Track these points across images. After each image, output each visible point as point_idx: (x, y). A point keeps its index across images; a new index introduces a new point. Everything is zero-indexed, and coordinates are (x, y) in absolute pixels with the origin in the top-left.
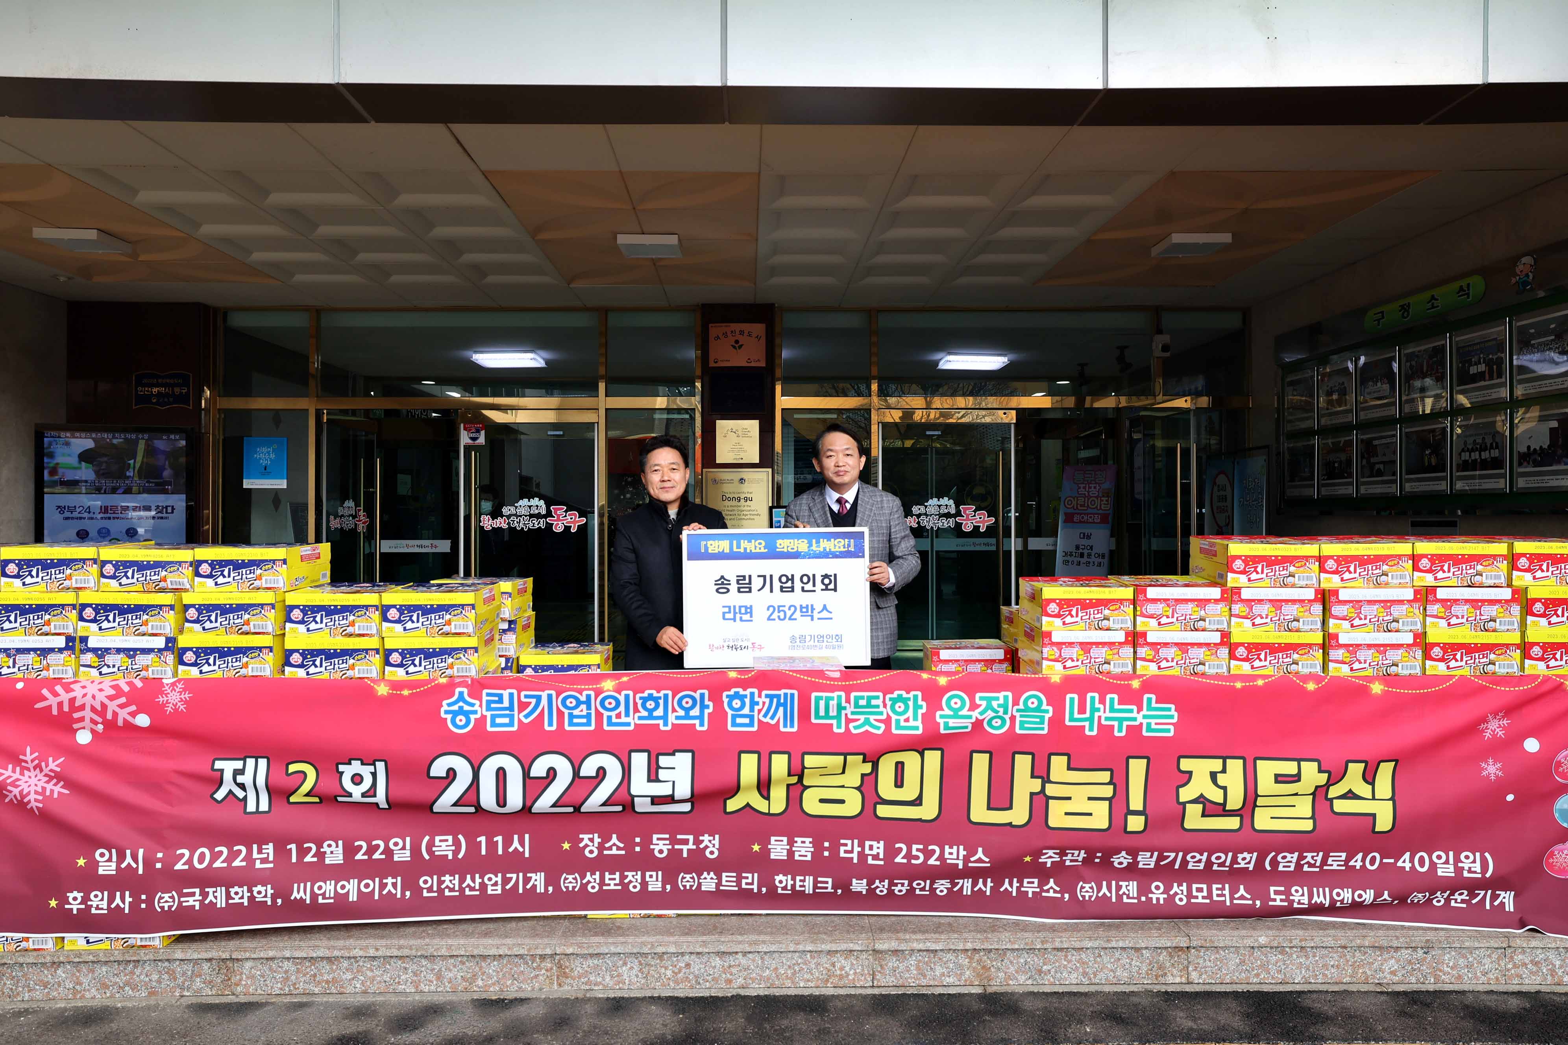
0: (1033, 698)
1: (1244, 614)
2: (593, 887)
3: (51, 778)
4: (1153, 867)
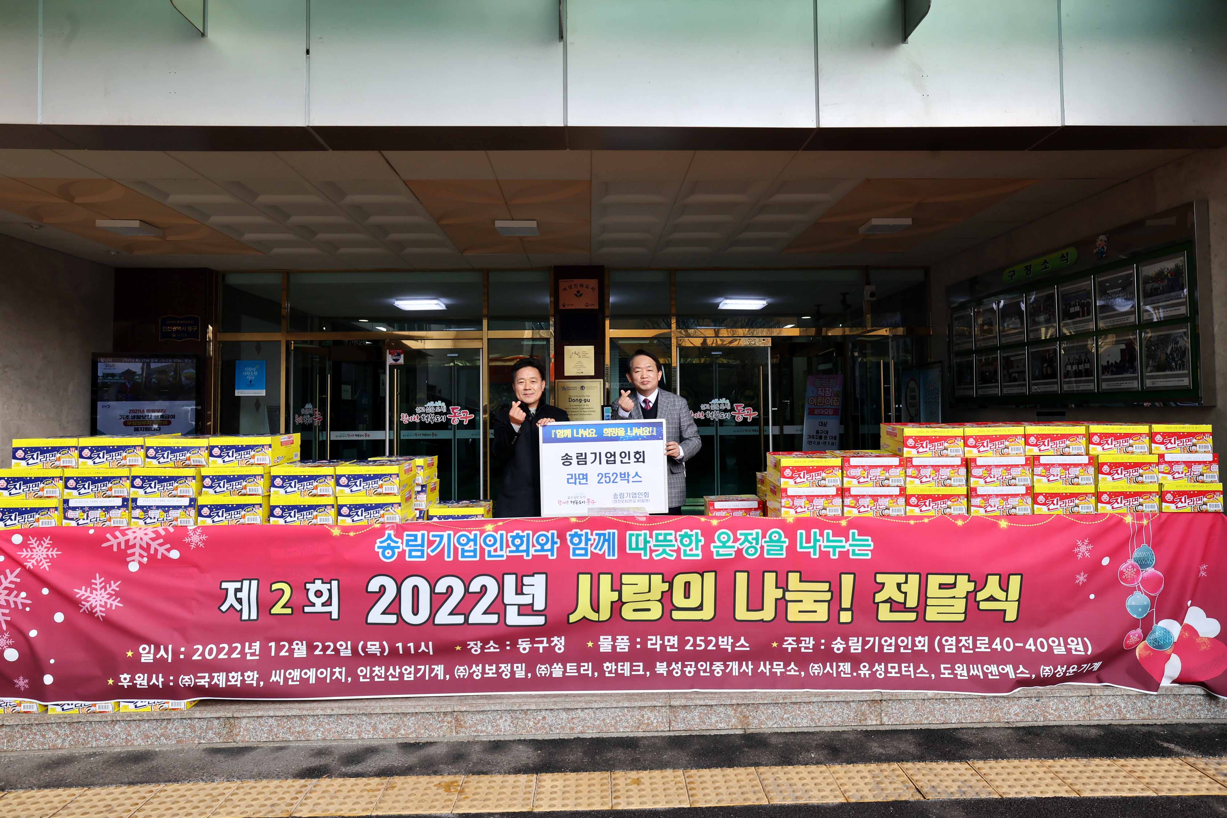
0: (775, 533)
1: (915, 475)
3: (111, 595)
4: (860, 651)
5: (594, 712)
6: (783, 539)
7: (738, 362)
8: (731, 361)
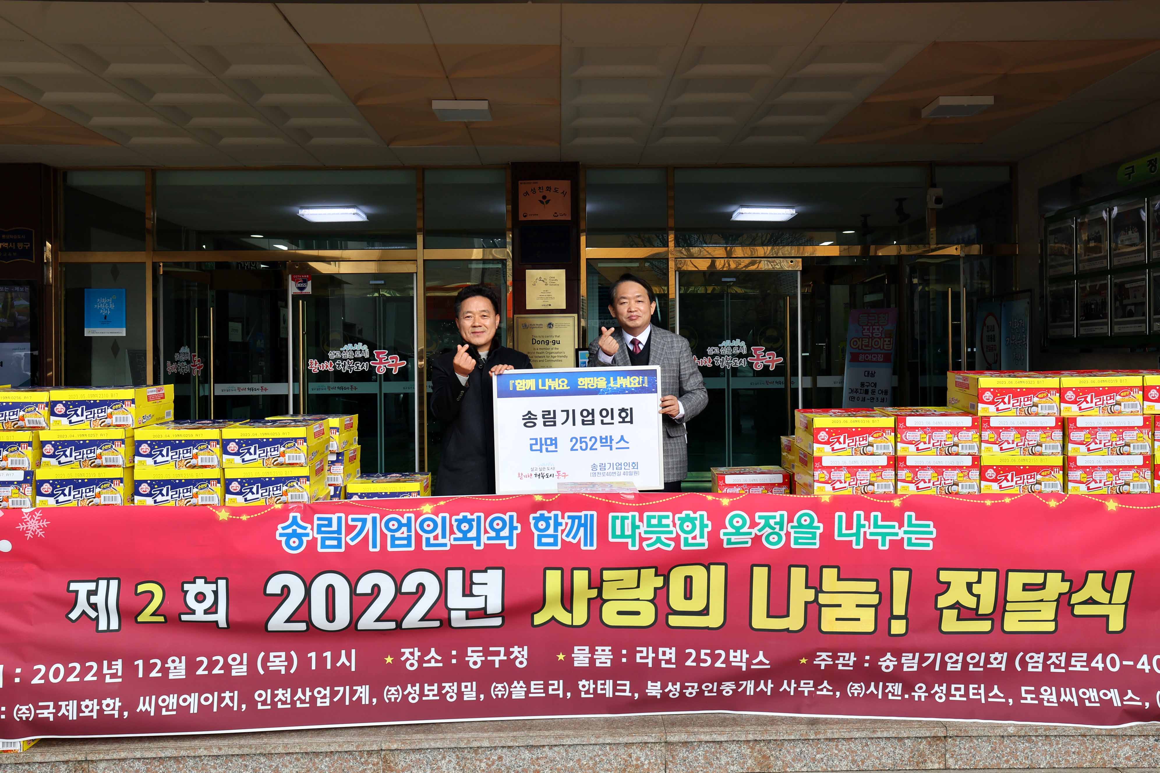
0: (806, 516)
1: (993, 440)
2: (414, 698)
4: (915, 669)
5: (566, 751)
6: (816, 524)
7: (757, 292)
8: (748, 291)
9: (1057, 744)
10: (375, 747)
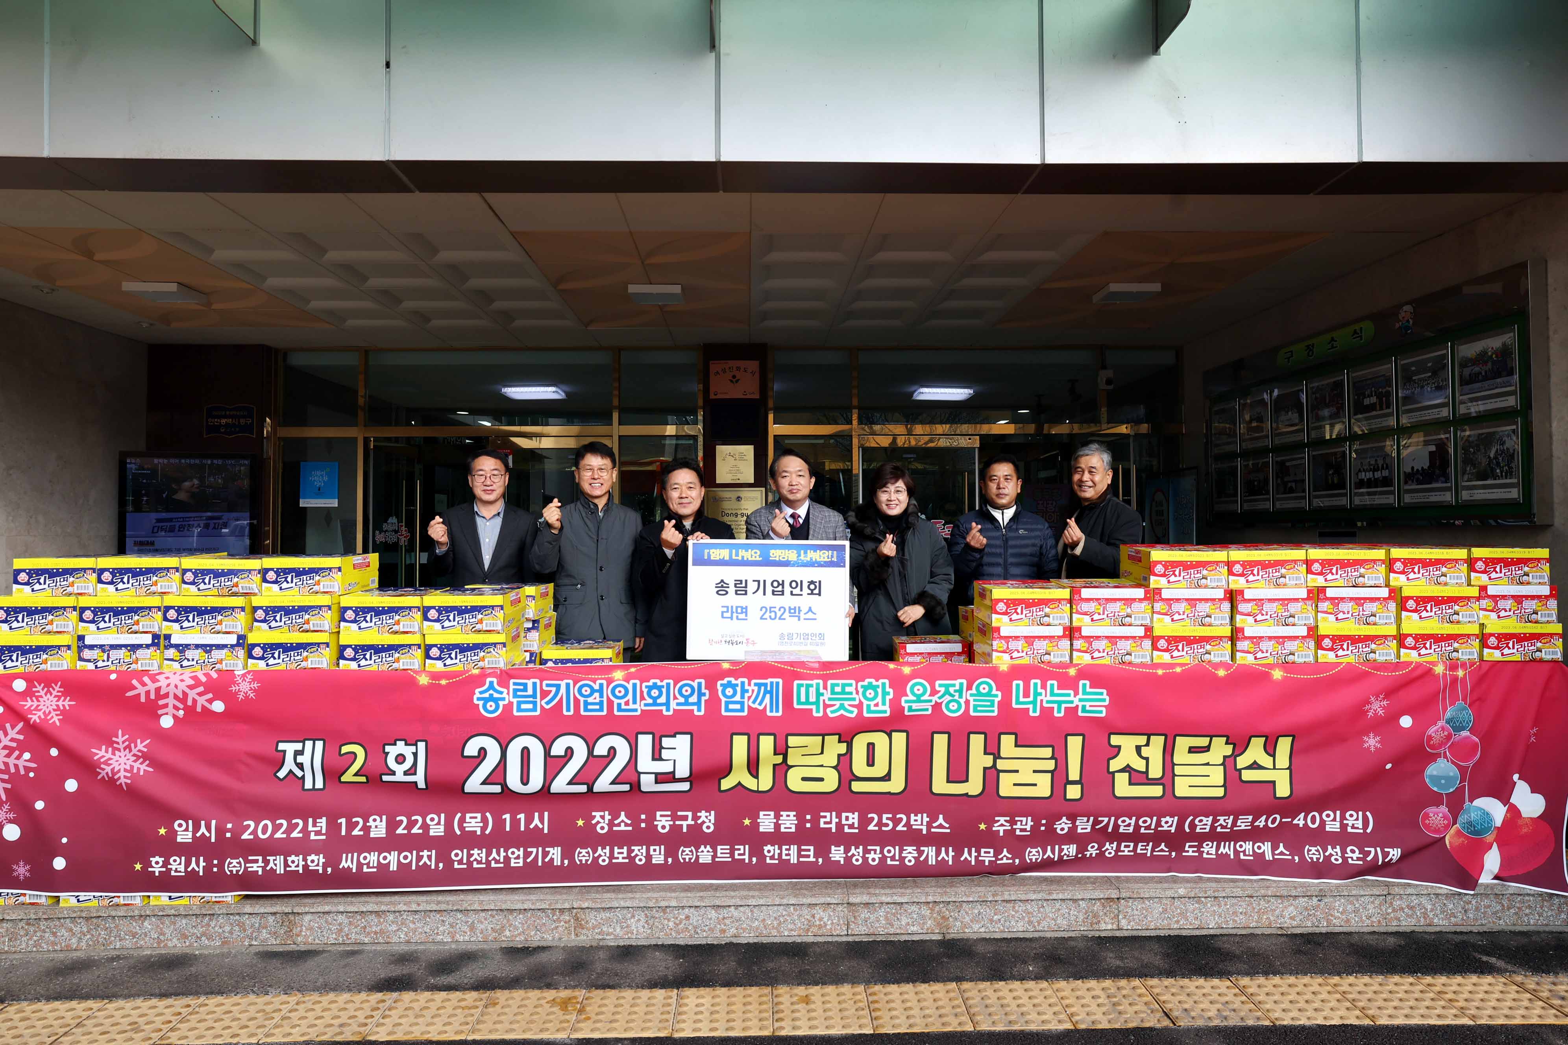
0: (986, 685)
1: (1164, 611)
3: (138, 757)
4: (1089, 831)
5: (751, 911)
6: (994, 692)
7: (936, 466)
8: (927, 467)
9: (1225, 905)
10: (567, 906)
